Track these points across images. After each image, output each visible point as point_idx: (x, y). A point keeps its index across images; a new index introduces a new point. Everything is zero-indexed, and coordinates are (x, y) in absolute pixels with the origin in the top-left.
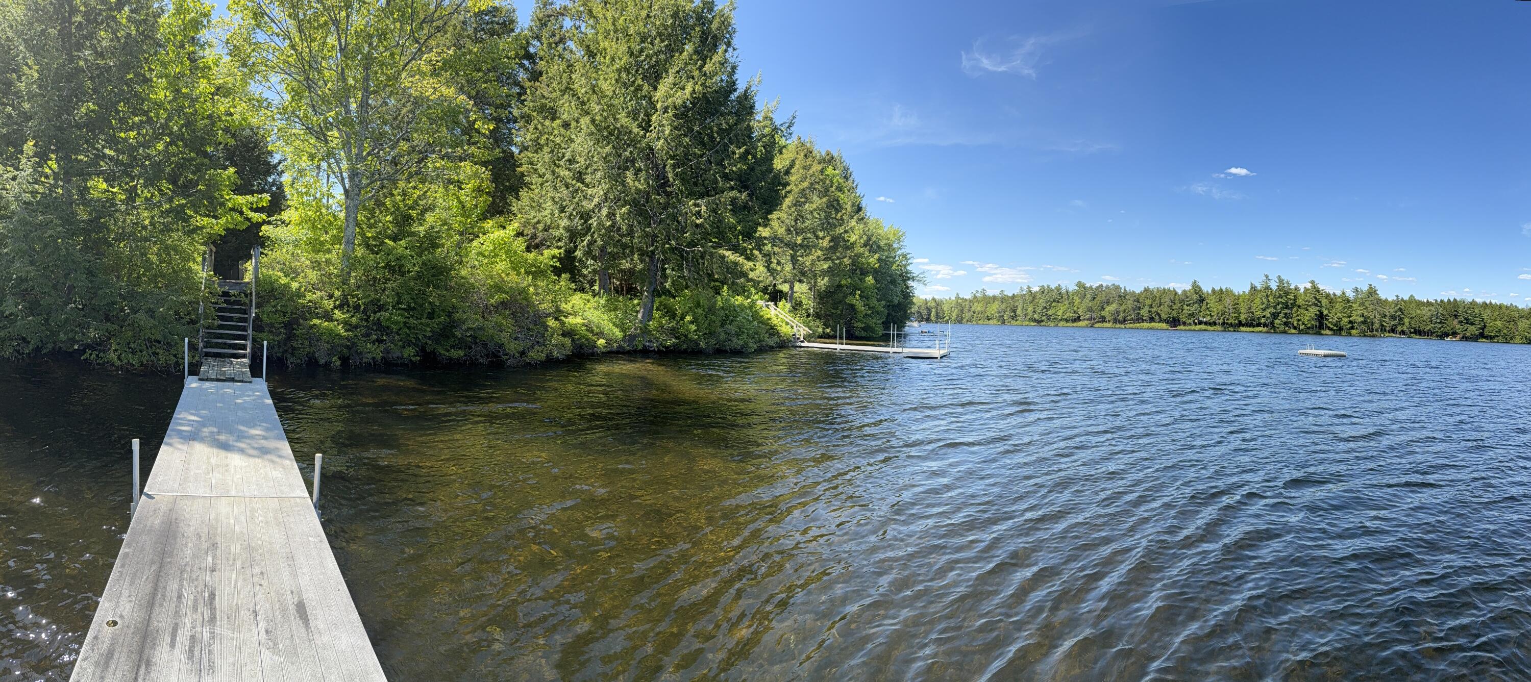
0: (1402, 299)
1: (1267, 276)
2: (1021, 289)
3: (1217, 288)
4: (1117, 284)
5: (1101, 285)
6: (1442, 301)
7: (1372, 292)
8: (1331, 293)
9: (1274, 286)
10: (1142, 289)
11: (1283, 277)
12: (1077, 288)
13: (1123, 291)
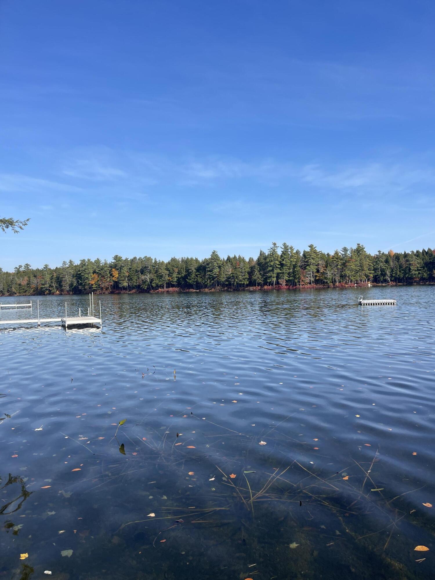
0: (383, 253)
1: (275, 244)
2: (64, 263)
3: (232, 256)
4: (148, 256)
5: (135, 258)
6: (417, 252)
7: (359, 251)
8: (326, 253)
9: (279, 252)
10: (170, 259)
11: (287, 244)
12: (114, 261)
13: (153, 261)
